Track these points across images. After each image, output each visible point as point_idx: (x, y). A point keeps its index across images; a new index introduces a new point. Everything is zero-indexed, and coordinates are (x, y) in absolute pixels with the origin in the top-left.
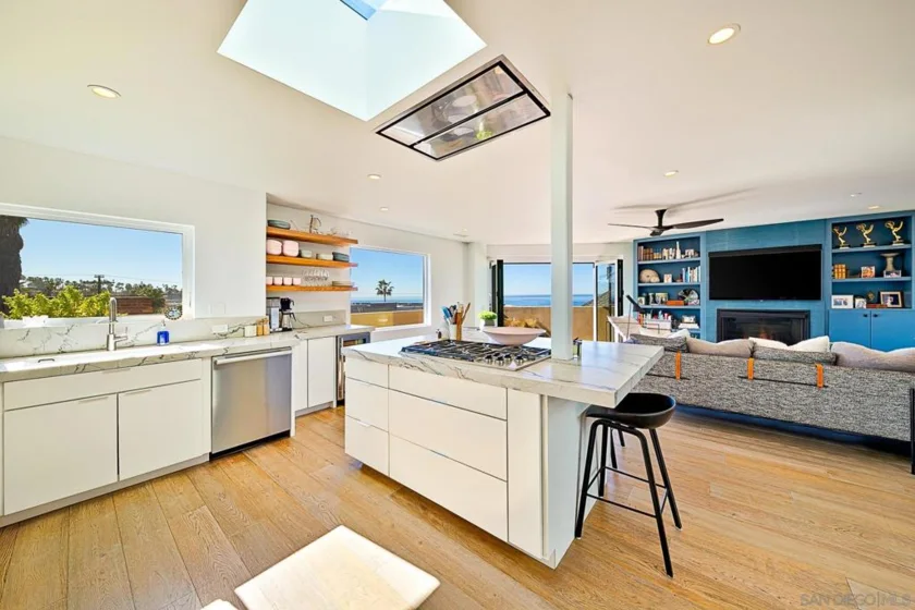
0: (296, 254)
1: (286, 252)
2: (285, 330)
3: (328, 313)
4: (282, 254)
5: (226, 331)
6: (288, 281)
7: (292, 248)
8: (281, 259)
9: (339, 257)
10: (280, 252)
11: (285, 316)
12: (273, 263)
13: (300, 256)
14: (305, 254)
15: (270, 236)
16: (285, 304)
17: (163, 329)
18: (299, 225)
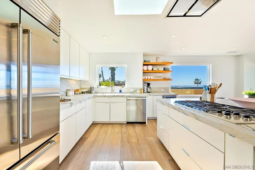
0: (152, 69)
1: (148, 69)
2: (148, 92)
3: (163, 88)
4: (147, 70)
5: (133, 91)
6: (149, 78)
7: (150, 68)
8: (147, 71)
9: (166, 69)
10: (147, 69)
11: (148, 88)
12: (145, 73)
13: (153, 70)
14: (154, 69)
15: (144, 65)
16: (149, 84)
17: (120, 90)
18: (153, 61)
